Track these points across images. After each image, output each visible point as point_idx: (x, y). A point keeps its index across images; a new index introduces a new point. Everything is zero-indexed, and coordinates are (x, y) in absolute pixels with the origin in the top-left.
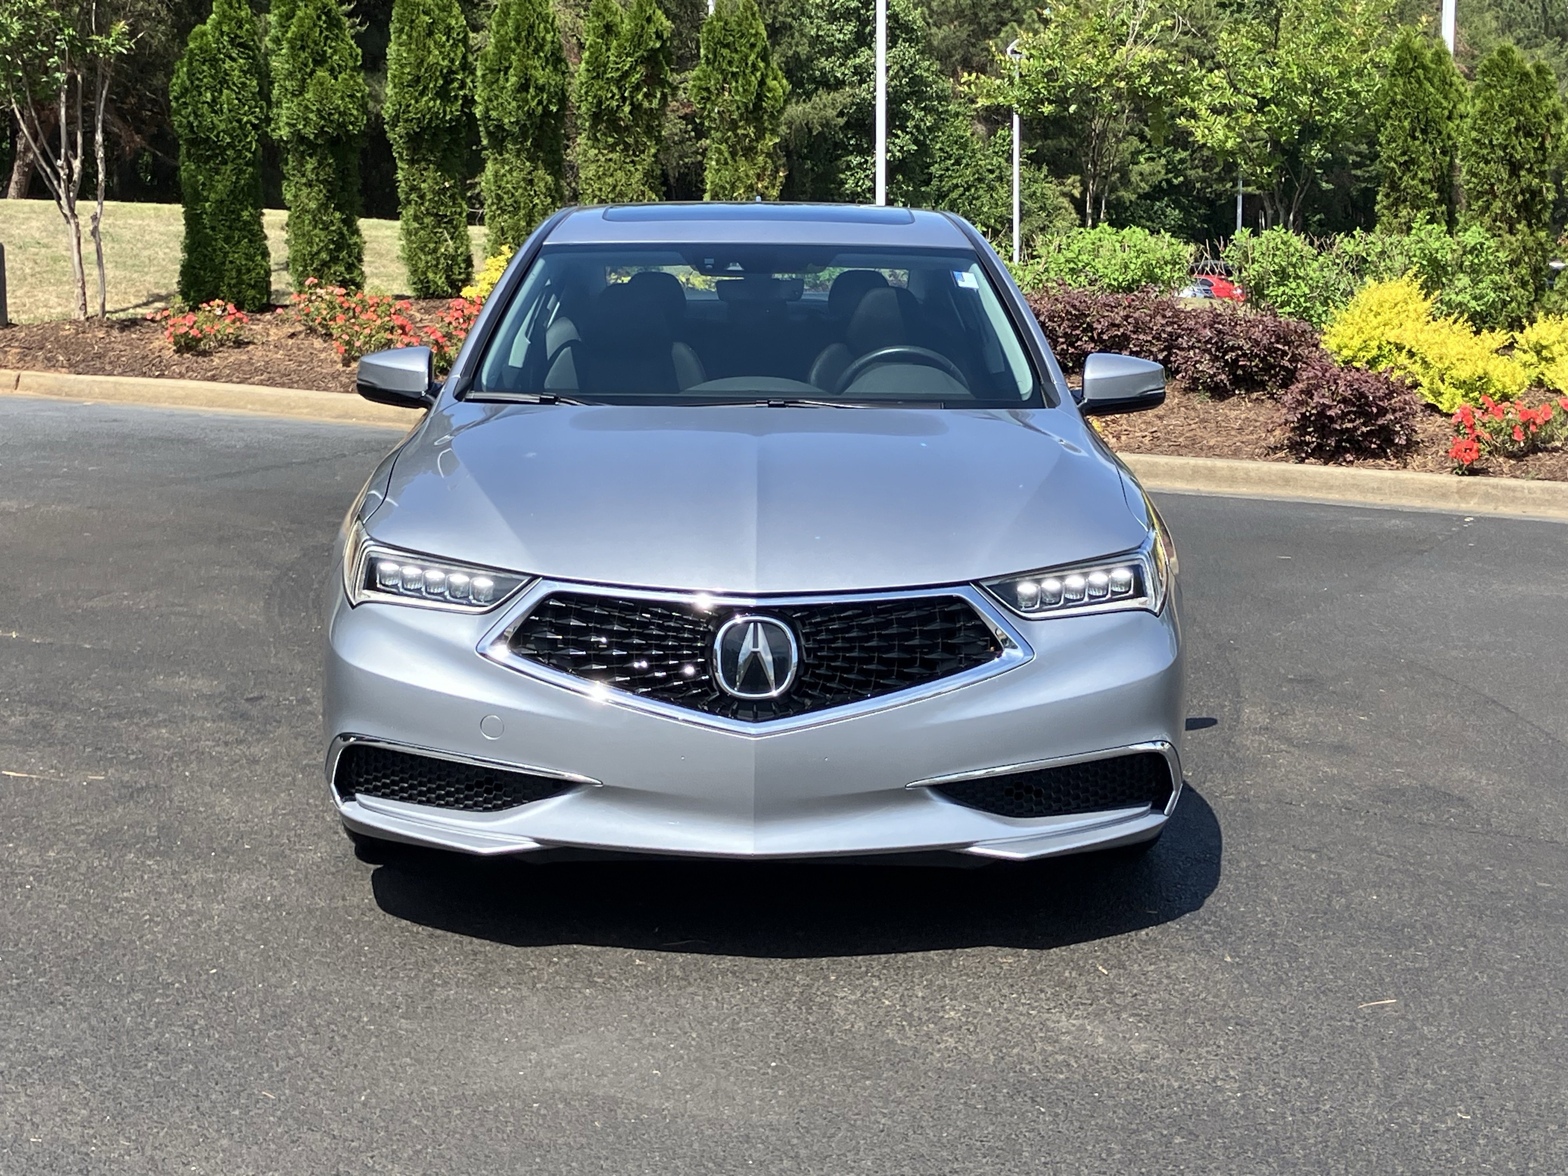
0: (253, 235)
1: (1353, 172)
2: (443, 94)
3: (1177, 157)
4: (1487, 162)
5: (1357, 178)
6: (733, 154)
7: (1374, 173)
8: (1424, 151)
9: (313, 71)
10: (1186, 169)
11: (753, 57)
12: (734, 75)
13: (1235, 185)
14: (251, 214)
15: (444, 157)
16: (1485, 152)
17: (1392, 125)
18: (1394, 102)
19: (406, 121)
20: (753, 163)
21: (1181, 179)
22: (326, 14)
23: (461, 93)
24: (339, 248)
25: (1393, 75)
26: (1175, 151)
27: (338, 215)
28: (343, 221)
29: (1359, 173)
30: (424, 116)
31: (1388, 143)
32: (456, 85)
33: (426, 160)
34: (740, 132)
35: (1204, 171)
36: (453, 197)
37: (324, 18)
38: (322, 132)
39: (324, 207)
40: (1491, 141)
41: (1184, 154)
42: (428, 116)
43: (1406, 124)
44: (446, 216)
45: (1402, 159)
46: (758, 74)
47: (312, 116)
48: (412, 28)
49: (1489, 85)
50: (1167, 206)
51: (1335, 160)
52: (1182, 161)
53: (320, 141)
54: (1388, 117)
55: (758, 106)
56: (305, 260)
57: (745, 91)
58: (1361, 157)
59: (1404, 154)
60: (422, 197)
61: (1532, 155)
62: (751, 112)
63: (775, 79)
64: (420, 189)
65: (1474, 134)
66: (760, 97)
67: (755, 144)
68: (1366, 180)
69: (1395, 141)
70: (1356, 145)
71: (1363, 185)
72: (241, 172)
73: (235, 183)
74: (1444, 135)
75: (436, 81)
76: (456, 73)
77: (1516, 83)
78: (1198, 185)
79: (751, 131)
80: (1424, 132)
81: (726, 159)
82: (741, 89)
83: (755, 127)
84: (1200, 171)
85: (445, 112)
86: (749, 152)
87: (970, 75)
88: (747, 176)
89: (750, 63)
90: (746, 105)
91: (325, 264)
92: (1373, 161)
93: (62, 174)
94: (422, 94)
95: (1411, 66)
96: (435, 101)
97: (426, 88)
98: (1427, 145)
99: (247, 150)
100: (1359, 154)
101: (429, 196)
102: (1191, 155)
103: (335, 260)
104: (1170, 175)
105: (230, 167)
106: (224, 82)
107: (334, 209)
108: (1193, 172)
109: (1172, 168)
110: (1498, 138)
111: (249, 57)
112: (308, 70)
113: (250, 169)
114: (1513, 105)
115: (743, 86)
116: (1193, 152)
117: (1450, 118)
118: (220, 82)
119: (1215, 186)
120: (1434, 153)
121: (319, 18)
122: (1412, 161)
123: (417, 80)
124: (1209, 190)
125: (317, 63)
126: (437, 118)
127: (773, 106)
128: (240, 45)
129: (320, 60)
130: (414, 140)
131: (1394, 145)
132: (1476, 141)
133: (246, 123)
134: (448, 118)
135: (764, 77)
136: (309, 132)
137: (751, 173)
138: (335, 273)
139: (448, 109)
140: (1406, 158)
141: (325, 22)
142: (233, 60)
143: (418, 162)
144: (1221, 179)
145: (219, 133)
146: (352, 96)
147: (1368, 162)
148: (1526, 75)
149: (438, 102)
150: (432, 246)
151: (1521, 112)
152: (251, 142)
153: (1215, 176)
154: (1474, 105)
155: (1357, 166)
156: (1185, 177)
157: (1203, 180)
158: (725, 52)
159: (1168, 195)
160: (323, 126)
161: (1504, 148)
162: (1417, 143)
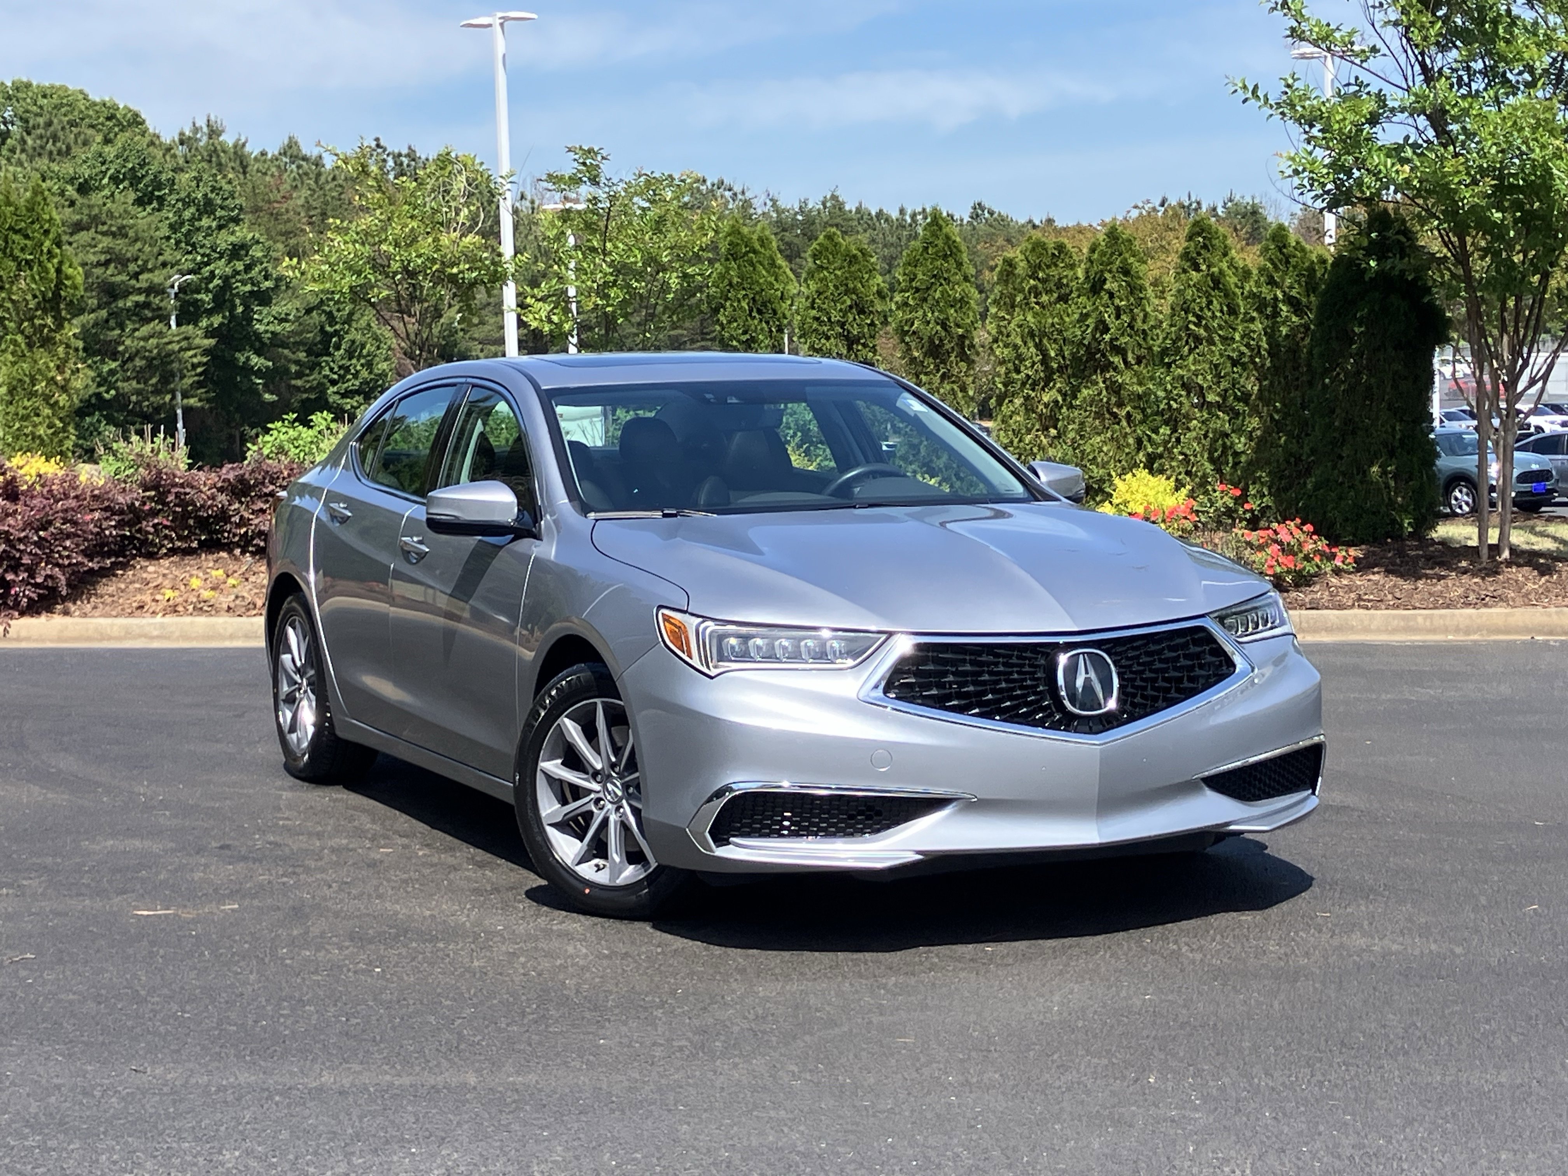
1: (293, 382)
3: (106, 369)
4: (828, 338)
5: (298, 389)
6: (30, 346)
7: (315, 383)
8: (762, 329)
10: (116, 381)
11: (47, 243)
12: (28, 262)
13: (174, 398)
16: (825, 329)
17: (731, 305)
18: (730, 284)
20: (53, 354)
21: (113, 392)
25: (727, 259)
26: (103, 362)
29: (299, 383)
31: (729, 322)
34: (37, 322)
35: (138, 382)
40: (829, 319)
41: (114, 365)
43: (744, 304)
45: (744, 338)
46: (55, 261)
49: (822, 267)
50: (99, 421)
51: (275, 370)
52: (112, 372)
54: (727, 299)
55: (57, 295)
57: (41, 278)
58: (301, 366)
59: (745, 333)
61: (866, 330)
62: (49, 301)
63: (70, 266)
65: (814, 313)
66: (59, 285)
67: (53, 334)
68: (306, 391)
69: (736, 321)
70: (294, 353)
71: (305, 396)
74: (779, 315)
77: (845, 264)
78: (134, 398)
79: (49, 321)
80: (760, 312)
81: (22, 351)
82: (37, 277)
83: (53, 317)
84: (134, 383)
86: (47, 342)
87: (291, 259)
88: (48, 367)
89: (45, 250)
90: (43, 294)
92: (312, 369)
95: (744, 250)
98: (764, 325)
100: (297, 362)
102: (122, 366)
104: (102, 389)
108: (126, 384)
109: (103, 381)
110: (836, 316)
114: (847, 285)
115: (39, 274)
116: (124, 363)
117: (782, 298)
119: (152, 399)
120: (771, 331)
122: (753, 340)
124: (146, 403)
127: (73, 295)
131: (735, 324)
132: (817, 319)
135: (61, 263)
137: (52, 365)
140: (748, 336)
144: (157, 392)
147: (308, 371)
148: (855, 256)
151: (854, 291)
153: (150, 389)
154: (808, 286)
155: (299, 375)
156: (116, 389)
157: (138, 392)
158: (17, 237)
159: (100, 410)
161: (842, 325)
162: (756, 322)
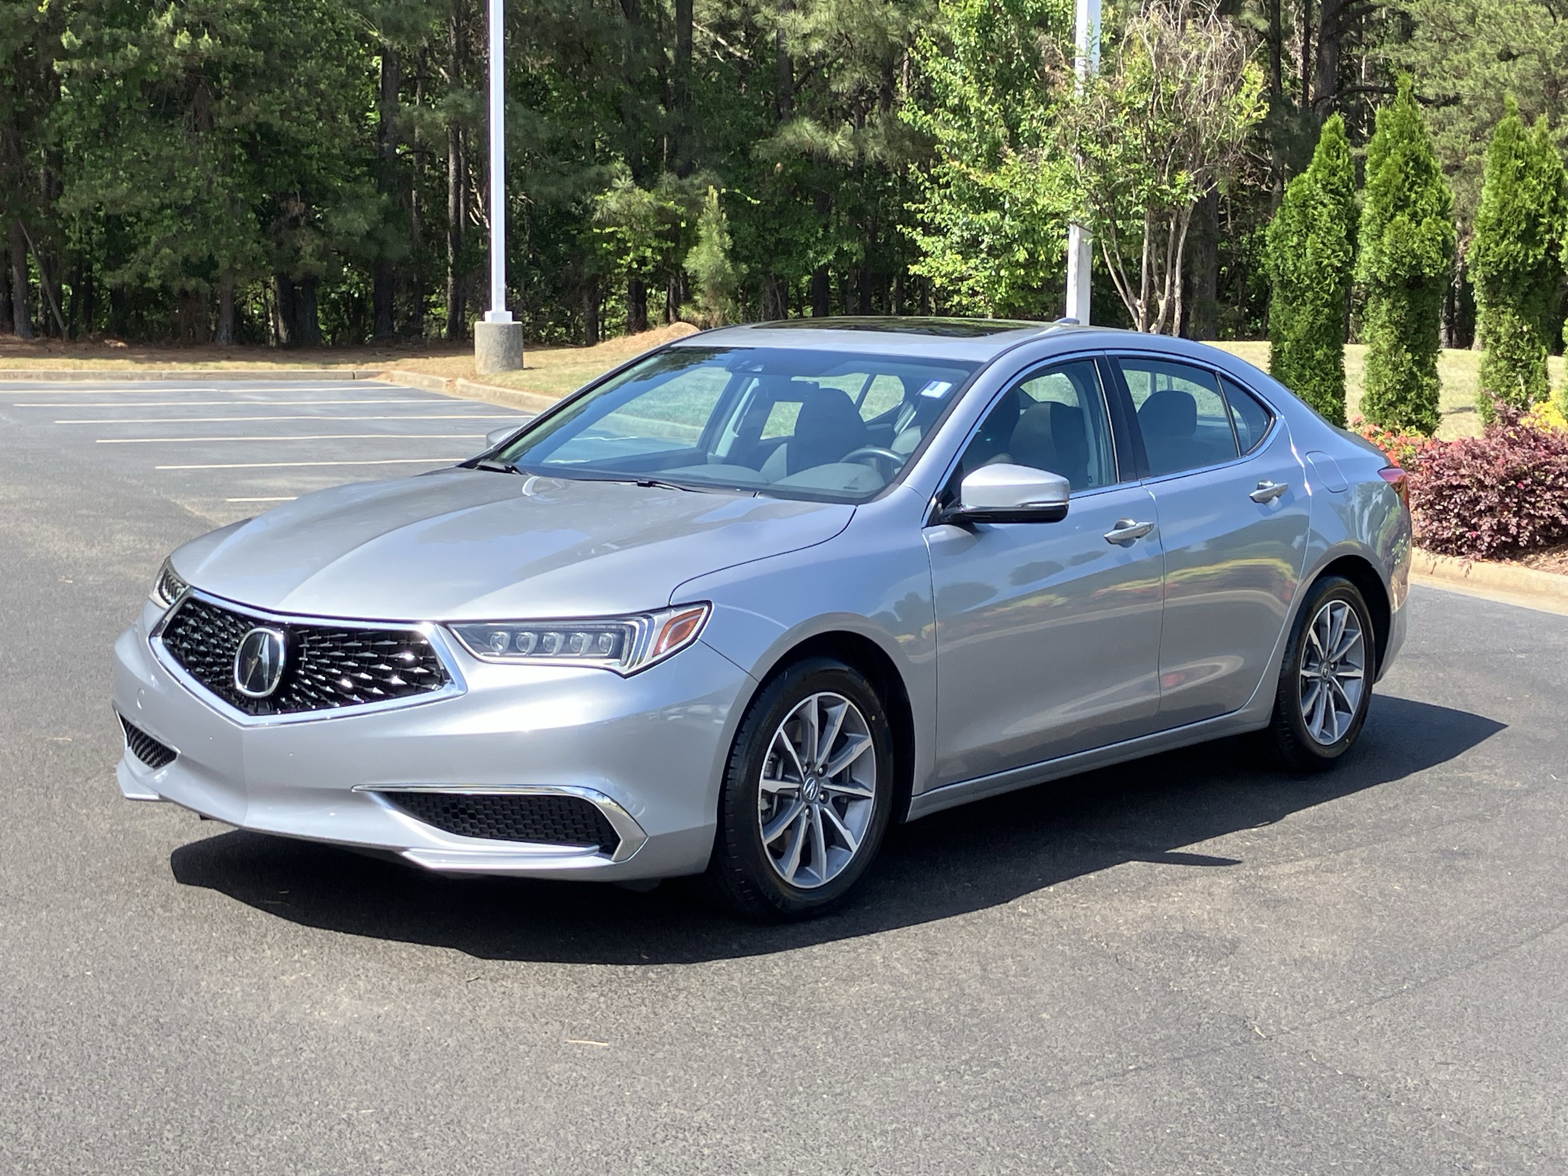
0: (1326, 374)
2: (1528, 237)
9: (1393, 216)
14: (1325, 354)
15: (1525, 301)
19: (1484, 265)
22: (1413, 160)
23: (1547, 237)
24: (1407, 389)
27: (1409, 356)
28: (1414, 362)
30: (1501, 259)
32: (1541, 228)
33: (1505, 303)
36: (1531, 340)
37: (1411, 164)
38: (1394, 275)
39: (1395, 348)
42: (1505, 260)
44: (1521, 360)
47: (1386, 259)
48: (1501, 172)
53: (1392, 284)
56: (1372, 399)
60: (1497, 340)
64: (1495, 332)
72: (1318, 313)
73: (1313, 323)
75: (1519, 225)
76: (1543, 216)
85: (1526, 255)
91: (1391, 404)
93: (1140, 311)
94: (1503, 238)
96: (1516, 245)
97: (1507, 231)
99: (1325, 292)
101: (1504, 339)
103: (1402, 400)
105: (1309, 307)
106: (1310, 228)
107: (1407, 351)
111: (1339, 203)
112: (1388, 214)
113: (1326, 310)
118: (1307, 227)
121: (1407, 164)
123: (1500, 222)
125: (1398, 208)
126: (1516, 261)
128: (1331, 191)
129: (1402, 204)
130: (1492, 283)
133: (1327, 266)
134: (1530, 261)
136: (1382, 277)
138: (1400, 413)
139: (1531, 253)
141: (1412, 168)
142: (1325, 206)
143: (1496, 305)
145: (1299, 275)
146: (1432, 240)
149: (1519, 245)
150: (1503, 389)
152: (1329, 285)
160: (1396, 269)
